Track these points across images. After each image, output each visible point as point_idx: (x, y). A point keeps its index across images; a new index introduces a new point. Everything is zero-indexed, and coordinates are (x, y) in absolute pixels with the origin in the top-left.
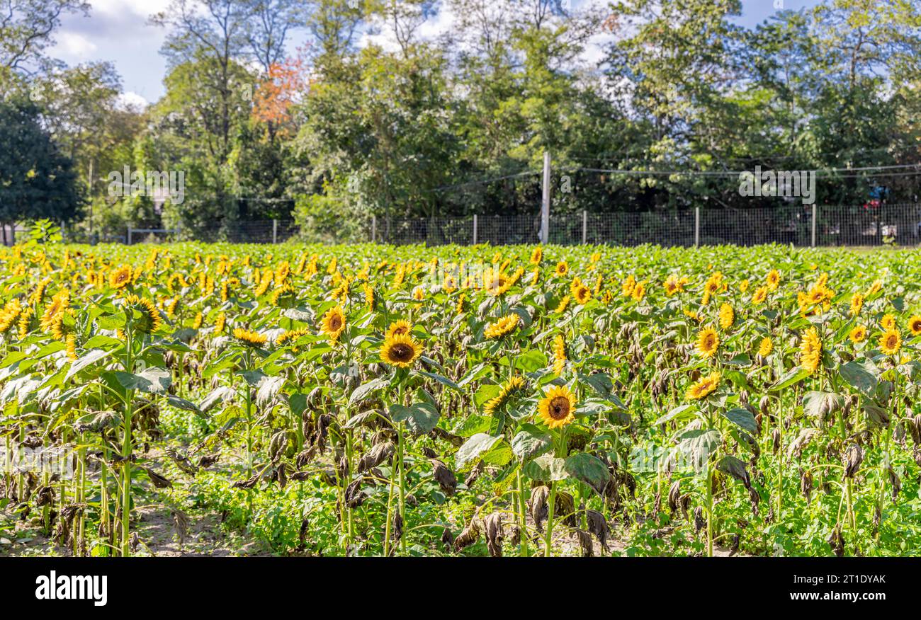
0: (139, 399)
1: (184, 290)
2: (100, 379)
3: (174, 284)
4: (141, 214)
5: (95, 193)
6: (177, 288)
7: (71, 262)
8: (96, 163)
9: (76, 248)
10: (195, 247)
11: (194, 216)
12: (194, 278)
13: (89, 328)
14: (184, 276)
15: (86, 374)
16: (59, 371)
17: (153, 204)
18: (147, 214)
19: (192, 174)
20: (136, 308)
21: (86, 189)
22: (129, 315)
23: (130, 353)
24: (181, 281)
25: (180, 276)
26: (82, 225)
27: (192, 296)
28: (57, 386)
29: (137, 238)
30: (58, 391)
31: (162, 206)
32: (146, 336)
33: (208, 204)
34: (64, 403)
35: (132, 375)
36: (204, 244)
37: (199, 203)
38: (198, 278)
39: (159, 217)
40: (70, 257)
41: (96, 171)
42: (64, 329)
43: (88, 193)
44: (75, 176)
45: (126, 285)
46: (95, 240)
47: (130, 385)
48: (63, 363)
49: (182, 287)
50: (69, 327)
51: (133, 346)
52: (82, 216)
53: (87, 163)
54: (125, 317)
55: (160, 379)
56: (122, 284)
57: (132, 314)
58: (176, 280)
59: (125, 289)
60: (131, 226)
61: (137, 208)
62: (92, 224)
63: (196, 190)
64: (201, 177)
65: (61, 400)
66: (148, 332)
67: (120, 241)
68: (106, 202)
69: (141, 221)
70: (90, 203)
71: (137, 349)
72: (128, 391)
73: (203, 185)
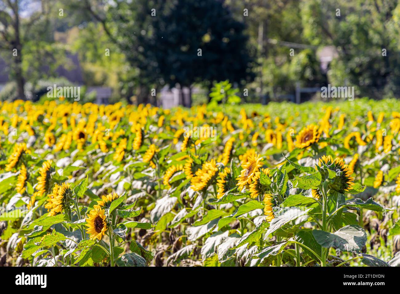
0: (333, 258)
1: (362, 148)
2: (297, 238)
3: (351, 143)
4: (308, 74)
5: (265, 54)
6: (354, 146)
7: (249, 122)
8: (266, 26)
9: (251, 108)
10: (363, 104)
11: (360, 74)
12: (371, 137)
13: (285, 187)
14: (362, 135)
15: (283, 232)
16: (258, 229)
17: (319, 63)
18: (314, 73)
19: (358, 32)
20: (330, 168)
21: (256, 50)
22: (325, 175)
23: (325, 212)
24: (358, 140)
25: (357, 135)
26: (254, 85)
27: (369, 154)
28: (253, 244)
29: (305, 98)
30: (255, 248)
31: (329, 66)
32: (339, 195)
33: (374, 60)
34: (263, 260)
35: (328, 234)
36: (372, 102)
37: (365, 60)
38: (375, 137)
39: (325, 76)
40: (247, 118)
41: (266, 33)
42: (261, 189)
43: (259, 54)
44: (246, 38)
45: (311, 144)
46: (266, 100)
47: (327, 243)
48: (261, 221)
49: (358, 145)
50: (265, 186)
51: (328, 206)
52: (252, 77)
53: (257, 25)
54: (320, 176)
55: (355, 238)
56: (308, 143)
57: (327, 174)
58: (354, 139)
59: (309, 149)
60: (299, 86)
61: (304, 67)
62: (262, 85)
63: (362, 48)
64: (366, 34)
65: (261, 256)
66: (342, 192)
67: (289, 100)
68: (275, 63)
69: (308, 80)
70: (260, 65)
71: (332, 208)
72: (324, 249)
73: (369, 43)
